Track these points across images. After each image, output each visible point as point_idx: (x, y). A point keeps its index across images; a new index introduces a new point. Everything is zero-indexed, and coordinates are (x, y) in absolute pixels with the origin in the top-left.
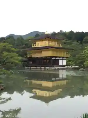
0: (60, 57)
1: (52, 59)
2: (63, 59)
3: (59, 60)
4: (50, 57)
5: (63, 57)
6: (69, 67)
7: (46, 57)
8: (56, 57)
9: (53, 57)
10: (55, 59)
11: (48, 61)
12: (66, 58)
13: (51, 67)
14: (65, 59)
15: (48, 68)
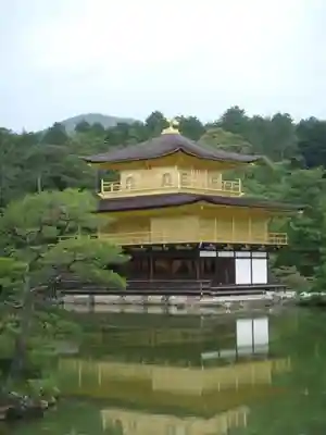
0: (238, 248)
1: (203, 254)
2: (251, 258)
3: (234, 258)
4: (191, 244)
5: (254, 248)
6: (282, 294)
7: (172, 246)
8: (220, 247)
9: (205, 246)
10: (213, 254)
11: (177, 264)
12: (269, 249)
13: (199, 294)
14: (264, 255)
15: (181, 299)
